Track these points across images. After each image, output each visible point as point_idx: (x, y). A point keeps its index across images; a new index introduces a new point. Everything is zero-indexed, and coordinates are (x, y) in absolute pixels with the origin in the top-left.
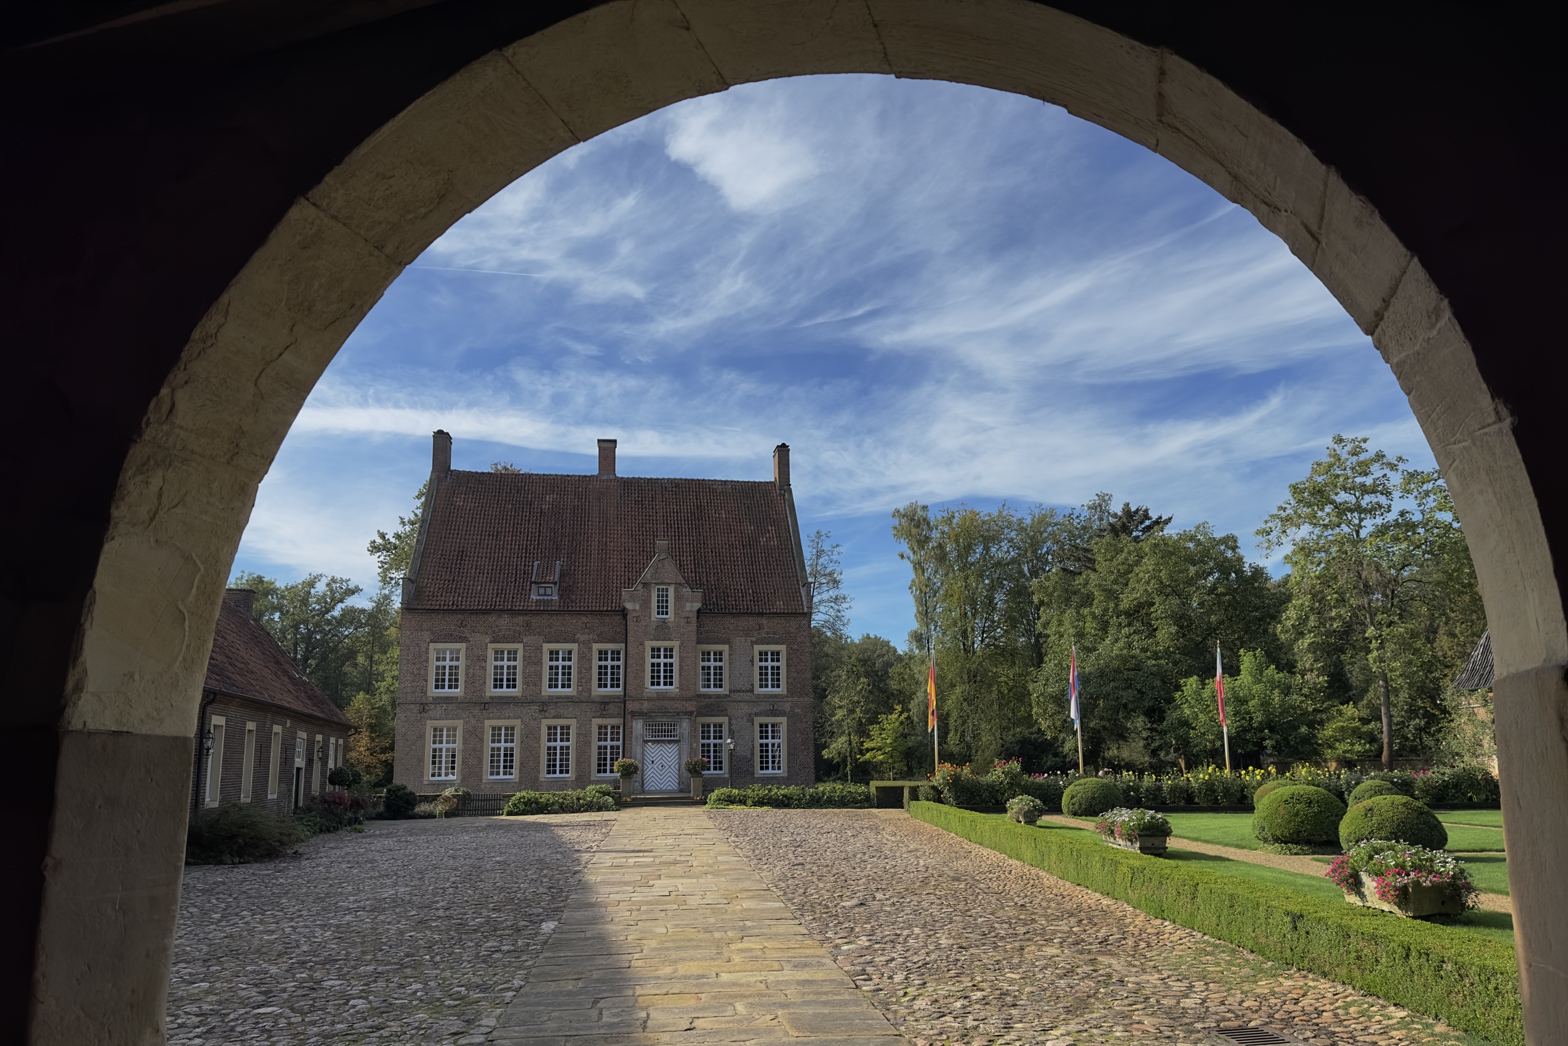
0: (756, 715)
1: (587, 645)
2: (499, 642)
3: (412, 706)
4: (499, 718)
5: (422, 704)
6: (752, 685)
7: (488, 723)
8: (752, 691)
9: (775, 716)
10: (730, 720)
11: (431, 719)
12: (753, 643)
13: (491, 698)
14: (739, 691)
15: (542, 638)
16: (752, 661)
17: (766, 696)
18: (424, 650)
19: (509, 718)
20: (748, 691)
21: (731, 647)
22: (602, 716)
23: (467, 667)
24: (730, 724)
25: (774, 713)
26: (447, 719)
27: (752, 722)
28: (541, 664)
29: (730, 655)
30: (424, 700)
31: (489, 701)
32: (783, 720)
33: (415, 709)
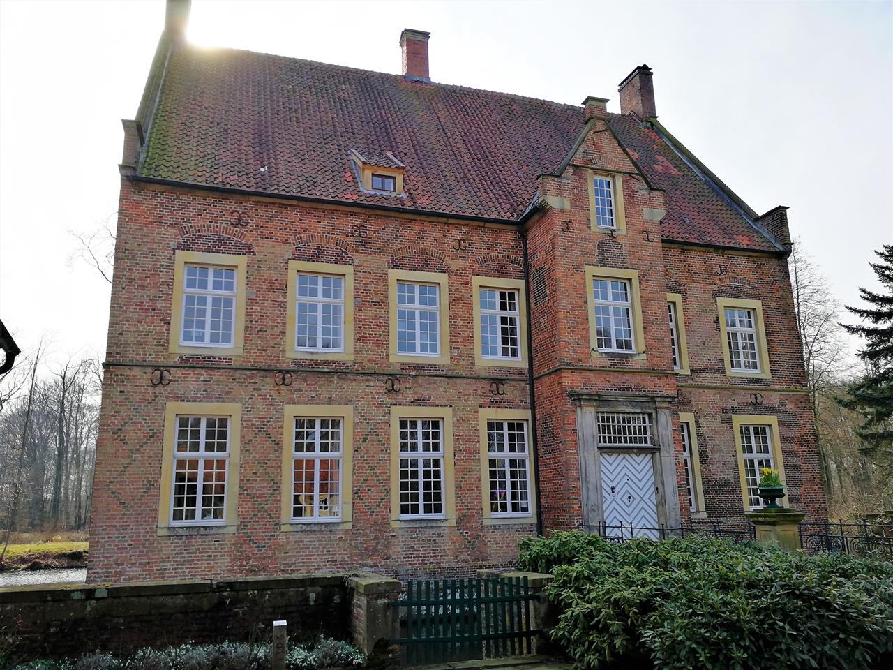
0: (735, 410)
1: (462, 277)
2: (309, 260)
3: (137, 371)
4: (311, 402)
5: (157, 368)
6: (722, 361)
7: (291, 412)
8: (722, 371)
9: (761, 413)
10: (697, 418)
11: (176, 398)
12: (715, 294)
13: (296, 362)
14: (703, 371)
15: (386, 259)
16: (717, 323)
17: (743, 380)
18: (164, 261)
19: (330, 401)
20: (717, 371)
21: (685, 299)
22: (495, 404)
23: (250, 301)
24: (699, 427)
25: (758, 408)
26: (209, 399)
27: (730, 423)
28: (387, 305)
29: (685, 311)
30: (162, 361)
31: (292, 367)
32: (772, 420)
33: (143, 377)
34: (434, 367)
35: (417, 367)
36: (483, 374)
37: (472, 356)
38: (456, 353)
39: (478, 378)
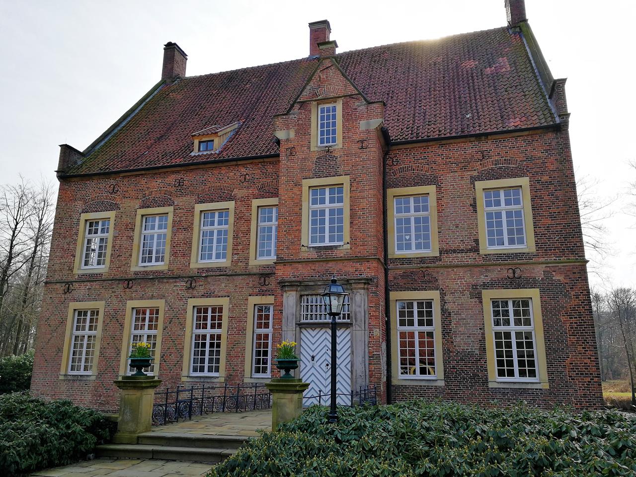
0: (485, 286)
1: (245, 202)
2: (148, 207)
3: (58, 286)
4: (142, 298)
5: (67, 283)
6: (477, 241)
7: (131, 304)
8: (476, 249)
9: (518, 286)
10: (443, 295)
11: (75, 300)
12: (473, 179)
13: (136, 273)
14: (454, 251)
15: (195, 197)
16: (474, 206)
17: (499, 256)
18: (75, 221)
19: (152, 297)
20: (470, 250)
21: (439, 189)
23: (115, 238)
24: (443, 302)
25: (515, 282)
26: (89, 300)
27: (480, 298)
28: (192, 230)
29: (438, 199)
30: (70, 279)
31: (133, 277)
32: (534, 294)
33: (60, 288)
34: (219, 269)
35: (208, 270)
36: (255, 271)
37: (247, 259)
38: (236, 257)
39: (249, 275)
